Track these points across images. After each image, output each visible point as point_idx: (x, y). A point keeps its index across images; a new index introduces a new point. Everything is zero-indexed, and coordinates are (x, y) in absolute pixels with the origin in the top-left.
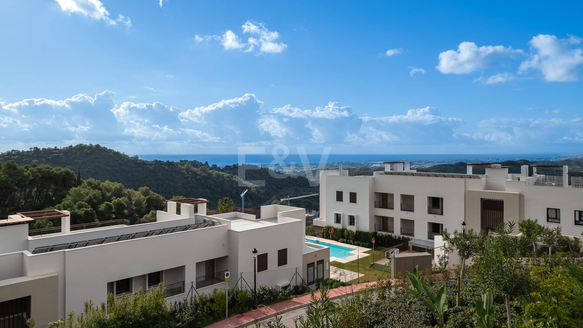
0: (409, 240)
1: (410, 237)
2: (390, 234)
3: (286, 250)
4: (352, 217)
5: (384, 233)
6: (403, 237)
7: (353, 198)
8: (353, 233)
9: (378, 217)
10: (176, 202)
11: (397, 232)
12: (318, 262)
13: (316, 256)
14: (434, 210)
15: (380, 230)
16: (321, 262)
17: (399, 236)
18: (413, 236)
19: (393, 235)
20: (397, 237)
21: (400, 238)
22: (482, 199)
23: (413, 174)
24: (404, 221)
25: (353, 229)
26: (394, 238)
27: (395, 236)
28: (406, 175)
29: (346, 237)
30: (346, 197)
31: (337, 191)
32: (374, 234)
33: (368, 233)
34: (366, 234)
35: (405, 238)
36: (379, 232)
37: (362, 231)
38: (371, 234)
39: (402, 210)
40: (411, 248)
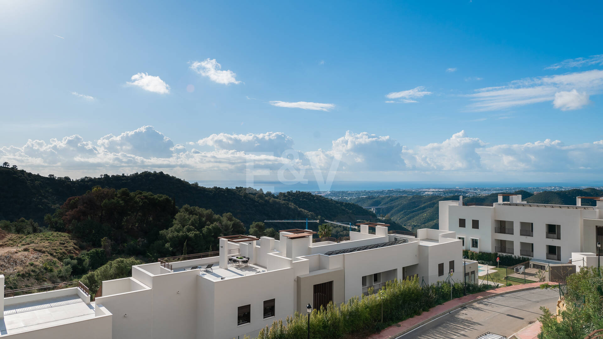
0: (528, 260)
1: (530, 257)
2: (510, 255)
3: (453, 261)
4: (474, 241)
5: (504, 254)
6: (523, 257)
7: (476, 224)
8: (477, 253)
9: (497, 241)
10: (367, 226)
11: (517, 253)
12: (471, 272)
13: (470, 267)
14: (551, 235)
15: (499, 252)
16: (473, 273)
17: (518, 256)
18: (533, 257)
19: (513, 256)
20: (517, 257)
21: (519, 258)
22: (597, 226)
23: (523, 205)
24: (522, 244)
25: (476, 250)
26: (514, 258)
27: (515, 257)
28: (517, 205)
29: (470, 257)
30: (469, 224)
31: (460, 219)
32: (496, 254)
33: (490, 253)
34: (489, 254)
35: (525, 258)
36: (499, 253)
37: (485, 252)
38: (493, 254)
39: (522, 234)
40: (532, 266)
